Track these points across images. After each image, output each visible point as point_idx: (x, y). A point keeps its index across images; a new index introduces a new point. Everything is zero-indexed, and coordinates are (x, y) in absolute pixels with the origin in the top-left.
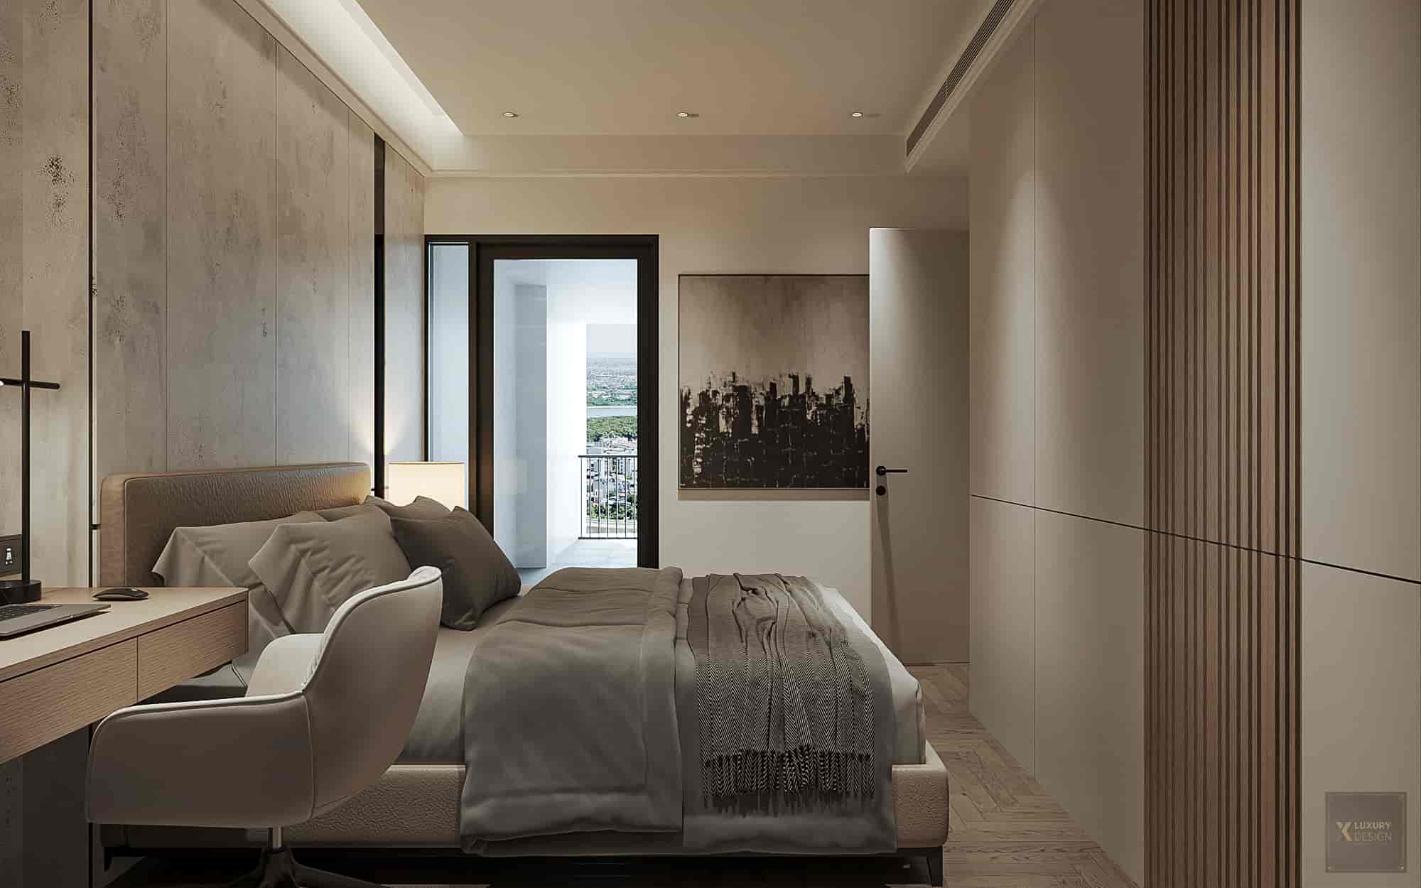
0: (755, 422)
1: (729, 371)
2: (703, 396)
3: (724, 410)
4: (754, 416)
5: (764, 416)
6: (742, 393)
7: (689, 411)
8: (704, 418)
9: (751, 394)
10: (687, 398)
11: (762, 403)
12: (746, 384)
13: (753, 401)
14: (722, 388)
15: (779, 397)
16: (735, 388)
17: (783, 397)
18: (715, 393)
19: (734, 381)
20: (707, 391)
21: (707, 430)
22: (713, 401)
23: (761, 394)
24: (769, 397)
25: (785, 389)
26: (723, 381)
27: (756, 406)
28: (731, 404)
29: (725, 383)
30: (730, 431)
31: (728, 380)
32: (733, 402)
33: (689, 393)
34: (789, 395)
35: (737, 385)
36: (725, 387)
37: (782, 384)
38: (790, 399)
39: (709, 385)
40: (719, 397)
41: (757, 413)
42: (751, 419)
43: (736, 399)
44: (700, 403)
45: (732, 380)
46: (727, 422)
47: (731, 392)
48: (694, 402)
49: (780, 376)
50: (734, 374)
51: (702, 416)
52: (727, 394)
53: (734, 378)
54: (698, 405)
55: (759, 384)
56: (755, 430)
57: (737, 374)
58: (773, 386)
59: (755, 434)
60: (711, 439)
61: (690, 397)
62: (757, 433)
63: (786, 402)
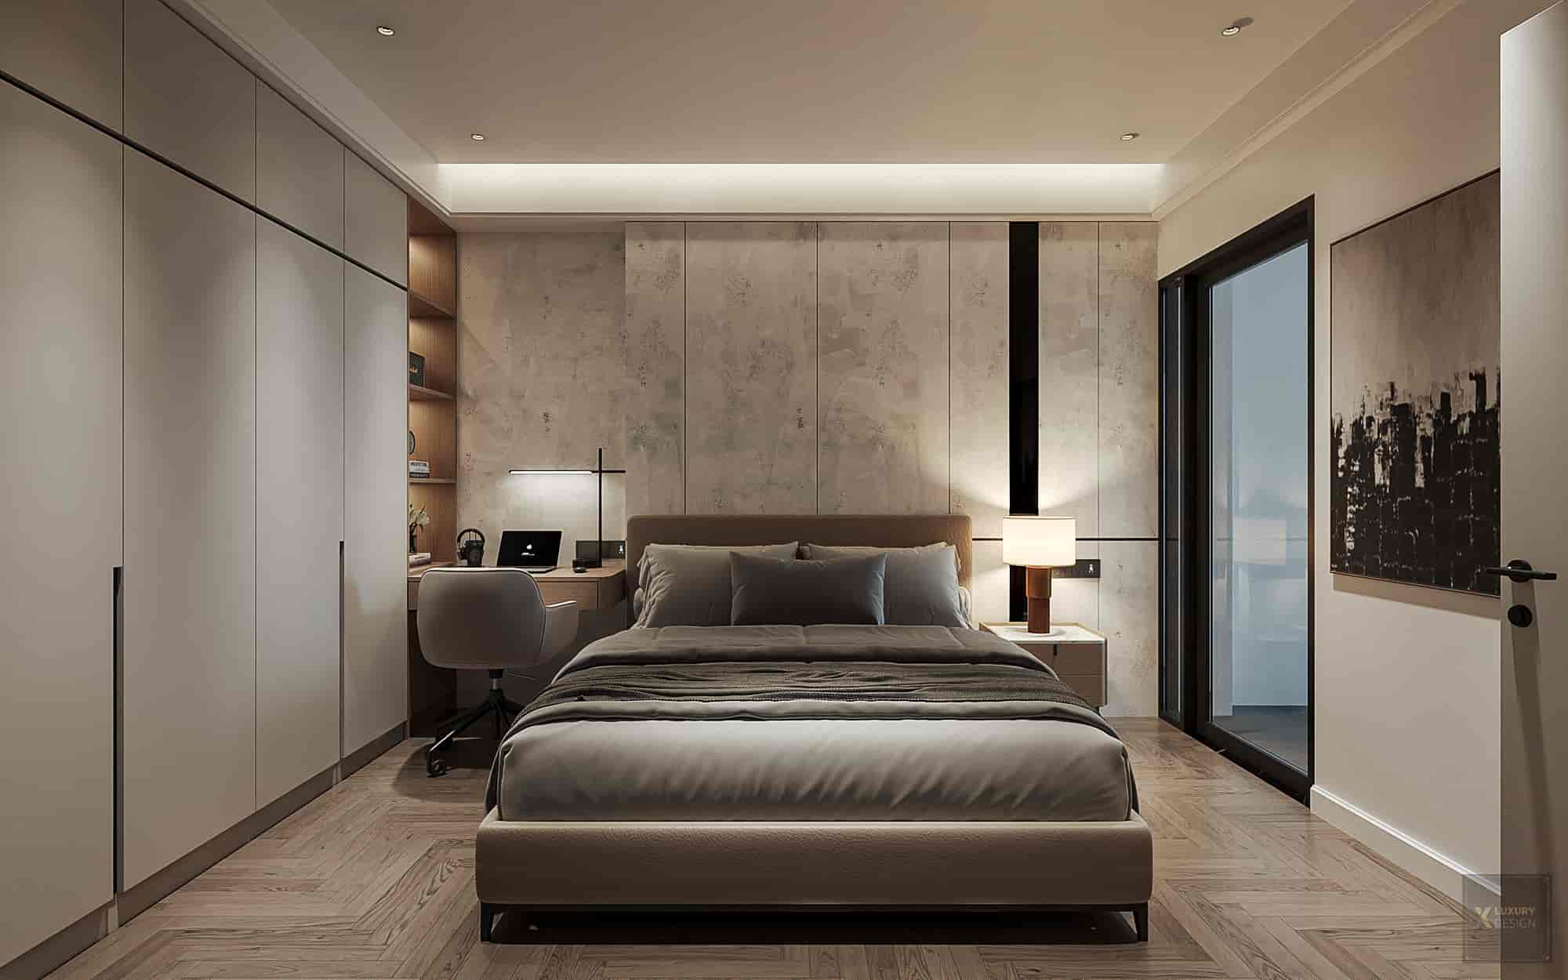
0: (1420, 466)
1: (1386, 382)
2: (1357, 425)
3: (1381, 448)
4: (1419, 457)
5: (1432, 455)
6: (1403, 415)
7: (1341, 452)
8: (1357, 463)
9: (1415, 418)
10: (1339, 432)
11: (1430, 432)
12: (1408, 401)
13: (1418, 428)
14: (1378, 411)
15: (1454, 418)
16: (1395, 410)
17: (1461, 418)
18: (1370, 419)
19: (1392, 399)
20: (1361, 418)
21: (1361, 481)
22: (1367, 435)
23: (1429, 416)
24: (1439, 420)
25: (1465, 403)
26: (1380, 399)
27: (1422, 437)
28: (1387, 438)
29: (1381, 403)
30: (1388, 483)
31: (1384, 398)
32: (1392, 432)
33: (1341, 424)
34: (1471, 413)
35: (1396, 404)
36: (1381, 409)
37: (1459, 393)
38: (1471, 421)
39: (1362, 409)
40: (1375, 427)
41: (1423, 453)
42: (1413, 461)
43: (1395, 428)
44: (1353, 439)
45: (1390, 396)
46: (1384, 468)
47: (1389, 417)
48: (1347, 439)
49: (1457, 379)
50: (1392, 385)
51: (1355, 461)
52: (1383, 421)
53: (1393, 394)
54: (1350, 443)
55: (1426, 398)
56: (1420, 482)
57: (1396, 387)
58: (1445, 398)
59: (1420, 488)
60: (1364, 495)
61: (1342, 430)
62: (1423, 486)
63: (1465, 426)
